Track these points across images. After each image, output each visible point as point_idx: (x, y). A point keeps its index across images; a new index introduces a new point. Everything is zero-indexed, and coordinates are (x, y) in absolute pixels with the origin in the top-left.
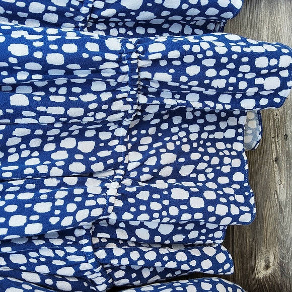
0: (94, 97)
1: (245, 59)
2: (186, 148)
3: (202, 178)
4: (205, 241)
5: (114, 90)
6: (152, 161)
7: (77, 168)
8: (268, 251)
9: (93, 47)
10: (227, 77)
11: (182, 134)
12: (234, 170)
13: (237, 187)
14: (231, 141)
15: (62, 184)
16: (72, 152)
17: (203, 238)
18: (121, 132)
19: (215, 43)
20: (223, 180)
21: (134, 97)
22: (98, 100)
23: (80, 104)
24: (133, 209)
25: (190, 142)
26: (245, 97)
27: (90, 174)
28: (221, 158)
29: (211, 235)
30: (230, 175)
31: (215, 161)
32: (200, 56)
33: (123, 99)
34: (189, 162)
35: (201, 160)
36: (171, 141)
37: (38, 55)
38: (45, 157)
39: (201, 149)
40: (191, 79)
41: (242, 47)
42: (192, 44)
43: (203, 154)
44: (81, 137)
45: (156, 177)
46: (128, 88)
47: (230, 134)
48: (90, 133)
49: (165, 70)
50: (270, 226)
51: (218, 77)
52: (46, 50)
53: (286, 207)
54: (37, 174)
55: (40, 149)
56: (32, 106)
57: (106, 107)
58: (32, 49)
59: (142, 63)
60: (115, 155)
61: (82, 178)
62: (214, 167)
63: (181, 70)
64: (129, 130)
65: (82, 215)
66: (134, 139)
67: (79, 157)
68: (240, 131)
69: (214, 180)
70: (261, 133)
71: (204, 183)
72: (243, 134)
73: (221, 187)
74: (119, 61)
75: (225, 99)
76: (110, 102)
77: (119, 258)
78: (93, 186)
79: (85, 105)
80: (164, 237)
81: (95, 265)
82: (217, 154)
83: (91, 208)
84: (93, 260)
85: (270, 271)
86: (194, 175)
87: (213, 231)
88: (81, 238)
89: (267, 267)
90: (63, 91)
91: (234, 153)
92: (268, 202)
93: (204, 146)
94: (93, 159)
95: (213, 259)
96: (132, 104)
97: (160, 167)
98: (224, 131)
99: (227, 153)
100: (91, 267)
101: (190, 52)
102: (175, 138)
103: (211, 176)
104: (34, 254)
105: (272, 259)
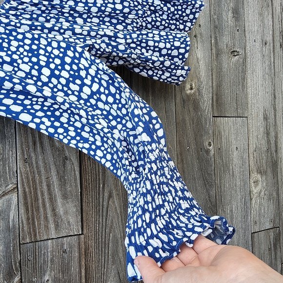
8: (192, 81)
53: (200, 61)
85: (193, 91)
89: (191, 89)
105: (194, 85)
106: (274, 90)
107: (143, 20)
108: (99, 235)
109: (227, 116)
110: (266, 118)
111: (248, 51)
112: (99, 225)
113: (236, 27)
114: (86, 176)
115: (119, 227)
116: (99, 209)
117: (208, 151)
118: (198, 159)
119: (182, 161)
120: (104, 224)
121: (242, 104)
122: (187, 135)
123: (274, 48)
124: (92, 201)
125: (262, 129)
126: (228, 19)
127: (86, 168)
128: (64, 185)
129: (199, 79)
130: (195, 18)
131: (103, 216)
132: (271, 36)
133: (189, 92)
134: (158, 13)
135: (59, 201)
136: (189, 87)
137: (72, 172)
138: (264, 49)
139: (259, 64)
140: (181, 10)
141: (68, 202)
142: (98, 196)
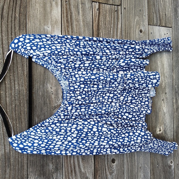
0: (115, 85)
1: (148, 77)
2: (134, 96)
3: (137, 103)
4: (140, 120)
5: (119, 84)
6: (126, 99)
7: (110, 100)
8: (160, 126)
9: (116, 76)
10: (144, 80)
11: (134, 92)
12: (146, 101)
13: (146, 105)
14: (146, 93)
15: (107, 104)
16: (109, 96)
17: (139, 119)
18: (119, 92)
19: (141, 74)
20: (143, 104)
21: (123, 85)
22: (116, 86)
23: (112, 87)
24: (122, 109)
25: (135, 94)
26: (149, 84)
27: (112, 102)
28: (143, 98)
29: (141, 119)
30: (144, 102)
31: (141, 99)
32: (138, 77)
33: (121, 86)
34: (134, 99)
35: (138, 99)
36: (131, 94)
37: (106, 79)
38: (103, 98)
39: (138, 96)
40: (136, 81)
41: (147, 74)
42: (136, 74)
43: (138, 97)
44: (110, 93)
45: (127, 102)
46: (122, 83)
47: (146, 92)
48: (112, 92)
49: (130, 80)
51: (142, 80)
52: (107, 78)
54: (102, 101)
55: (102, 96)
56: (103, 88)
57: (117, 87)
58: (104, 78)
59: (125, 79)
60: (118, 97)
61: (111, 102)
62: (141, 100)
63: (134, 79)
64: (121, 91)
65: (112, 109)
66: (122, 93)
67: (110, 98)
68: (149, 91)
69: (140, 104)
70: (155, 91)
71: (138, 104)
72: (149, 92)
73: (142, 105)
74: (121, 79)
75: (144, 85)
76: (118, 86)
77: (120, 121)
78: (113, 104)
79: (113, 87)
80: (130, 118)
81: (115, 122)
82: (142, 97)
83: (114, 108)
84: (114, 121)
85: (161, 132)
86: (135, 102)
87: (142, 118)
88: (111, 116)
90: (108, 84)
91: (146, 97)
93: (139, 95)
94: (113, 98)
95: (142, 124)
96: (123, 86)
97: (127, 100)
98: (144, 91)
99: (144, 97)
100: (114, 122)
101: (136, 76)
102: (132, 93)
103: (140, 103)
104: (102, 119)
105: (161, 128)
117: (170, 167)
118: (164, 171)
119: (154, 174)
122: (157, 158)
129: (165, 125)
133: (158, 133)
136: (159, 130)
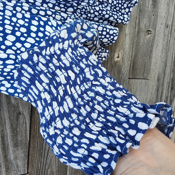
8: (119, 51)
50: (121, 42)
53: (127, 36)
85: (119, 59)
89: (118, 57)
92: (122, 32)
105: (120, 55)
106: (166, 60)
107: (92, 8)
108: (40, 171)
109: (137, 78)
110: (158, 80)
111: (156, 31)
112: (41, 164)
113: (153, 12)
114: (35, 127)
115: (56, 164)
116: (42, 152)
120: (45, 163)
121: (147, 70)
123: (171, 30)
124: (37, 146)
125: (155, 87)
126: (149, 5)
127: (35, 120)
128: (16, 136)
129: (124, 50)
130: (129, 11)
131: (44, 157)
132: (171, 22)
133: (116, 59)
134: (104, 4)
135: (11, 149)
137: (23, 124)
138: (166, 30)
139: (161, 41)
140: (121, 4)
141: (18, 150)
142: (42, 142)
